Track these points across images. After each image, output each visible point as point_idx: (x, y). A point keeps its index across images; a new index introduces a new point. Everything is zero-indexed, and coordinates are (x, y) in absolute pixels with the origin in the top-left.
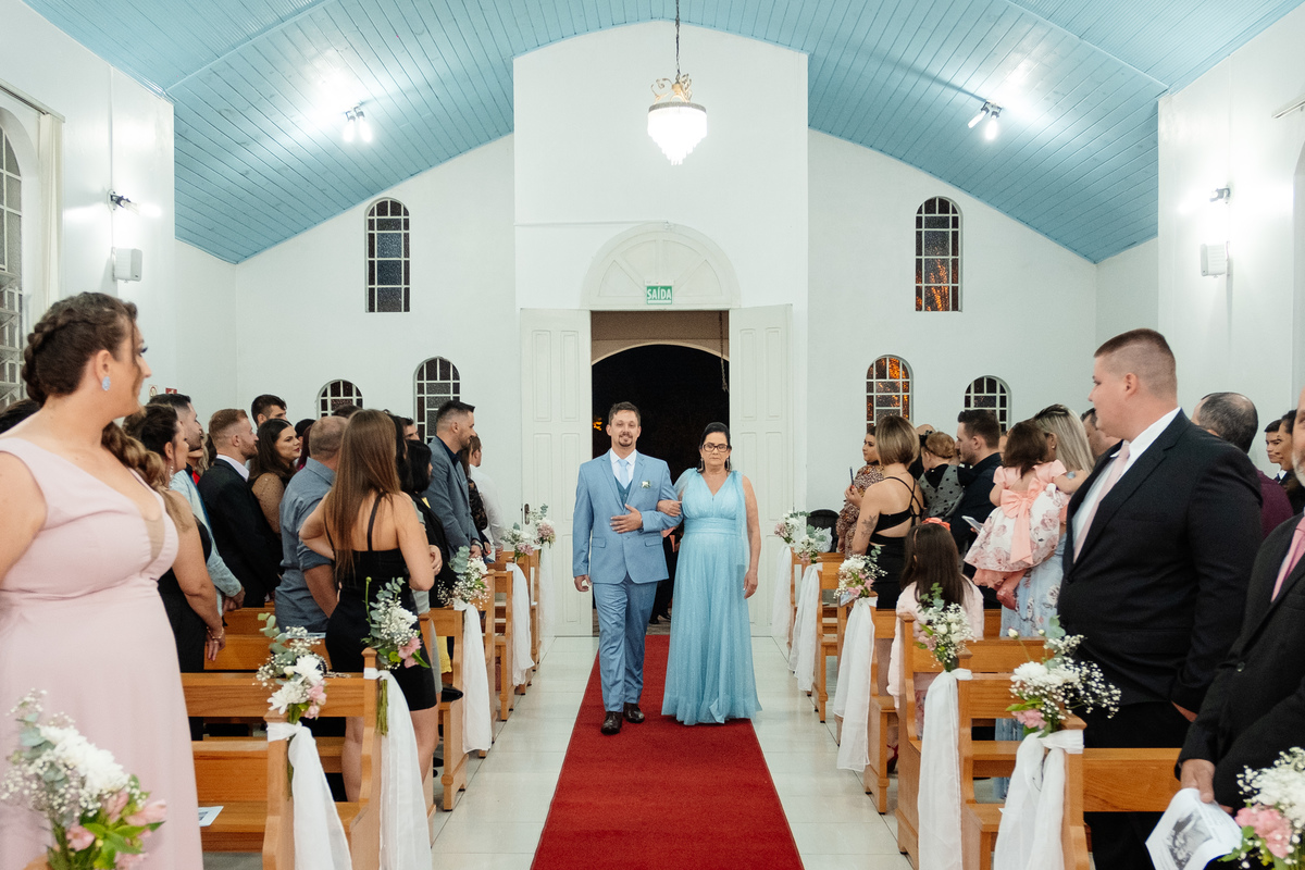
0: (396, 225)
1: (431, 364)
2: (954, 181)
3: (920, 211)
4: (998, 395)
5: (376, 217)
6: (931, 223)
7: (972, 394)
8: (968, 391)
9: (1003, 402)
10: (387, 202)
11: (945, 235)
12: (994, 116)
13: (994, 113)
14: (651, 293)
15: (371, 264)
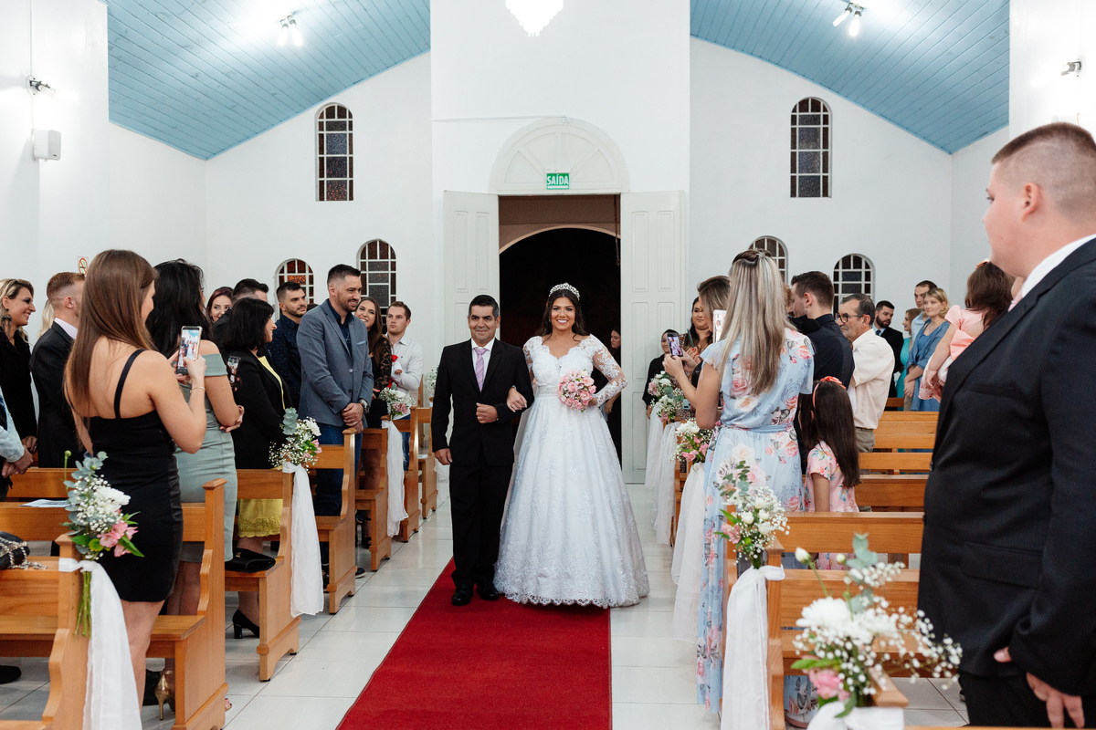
0: (342, 126)
1: (372, 245)
2: (823, 83)
3: (794, 110)
4: (863, 270)
5: (325, 120)
6: (804, 120)
7: (841, 270)
8: (837, 267)
9: (868, 276)
10: (334, 107)
11: (816, 130)
12: (857, 15)
13: (857, 13)
14: (551, 179)
15: (321, 160)
